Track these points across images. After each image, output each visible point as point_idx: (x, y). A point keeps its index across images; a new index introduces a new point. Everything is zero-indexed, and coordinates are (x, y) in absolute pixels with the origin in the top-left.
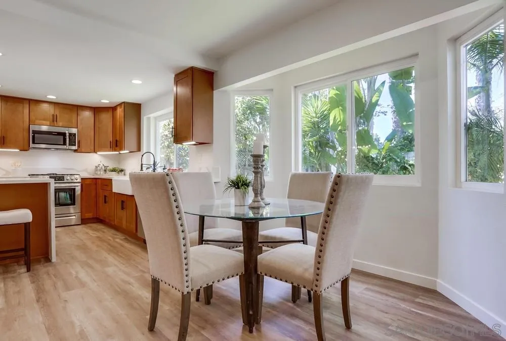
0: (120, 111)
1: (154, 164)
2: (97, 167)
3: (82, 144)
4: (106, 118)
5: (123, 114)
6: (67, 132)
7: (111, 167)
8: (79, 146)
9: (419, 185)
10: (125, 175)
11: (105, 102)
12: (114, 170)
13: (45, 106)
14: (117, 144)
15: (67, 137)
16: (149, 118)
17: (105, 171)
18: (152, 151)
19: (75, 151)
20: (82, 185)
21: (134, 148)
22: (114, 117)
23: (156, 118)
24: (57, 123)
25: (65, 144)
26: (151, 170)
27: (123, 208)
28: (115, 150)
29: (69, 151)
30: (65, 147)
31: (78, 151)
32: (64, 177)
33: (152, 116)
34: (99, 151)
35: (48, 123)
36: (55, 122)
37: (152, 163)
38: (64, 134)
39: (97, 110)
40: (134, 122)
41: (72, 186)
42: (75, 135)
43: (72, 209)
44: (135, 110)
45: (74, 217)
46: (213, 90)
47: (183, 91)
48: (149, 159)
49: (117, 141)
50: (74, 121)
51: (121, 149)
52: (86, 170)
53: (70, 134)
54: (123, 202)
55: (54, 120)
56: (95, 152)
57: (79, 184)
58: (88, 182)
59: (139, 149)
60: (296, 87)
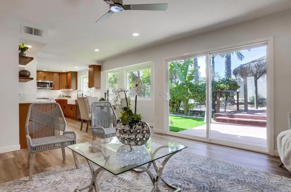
0: (69, 75)
1: (82, 94)
2: (60, 95)
3: (55, 86)
4: (64, 76)
5: (70, 76)
6: (49, 82)
7: (66, 95)
8: (54, 88)
9: (150, 100)
10: (71, 98)
11: (64, 71)
12: (67, 97)
13: (41, 72)
14: (68, 87)
15: (50, 84)
16: (80, 77)
17: (63, 97)
18: (82, 90)
19: (52, 89)
21: (75, 88)
22: (67, 77)
23: (83, 77)
24: (46, 79)
26: (81, 96)
27: (71, 109)
28: (67, 89)
29: (50, 89)
33: (81, 76)
34: (61, 89)
35: (43, 79)
37: (81, 94)
39: (60, 74)
40: (75, 78)
42: (52, 83)
44: (75, 74)
46: (101, 71)
47: (91, 69)
48: (80, 93)
49: (68, 86)
50: (52, 78)
51: (70, 89)
52: (55, 97)
54: (71, 107)
56: (59, 89)
58: (57, 101)
59: (77, 89)
60: (126, 71)
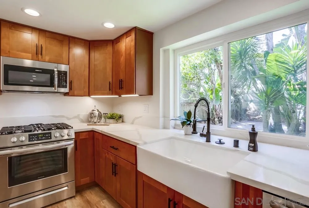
2: (91, 113)
3: (75, 85)
6: (55, 70)
8: (71, 89)
10: (123, 122)
12: (112, 117)
15: (56, 76)
19: (66, 94)
20: (76, 142)
24: (42, 58)
25: (52, 85)
28: (115, 93)
29: (59, 94)
30: (52, 89)
31: (70, 94)
32: (50, 133)
34: (94, 94)
35: (30, 55)
36: (40, 55)
38: (51, 72)
41: (63, 146)
42: (65, 73)
43: (63, 178)
45: (66, 188)
50: (65, 55)
53: (60, 72)
55: (38, 53)
56: (89, 95)
57: (73, 142)
58: (82, 137)
